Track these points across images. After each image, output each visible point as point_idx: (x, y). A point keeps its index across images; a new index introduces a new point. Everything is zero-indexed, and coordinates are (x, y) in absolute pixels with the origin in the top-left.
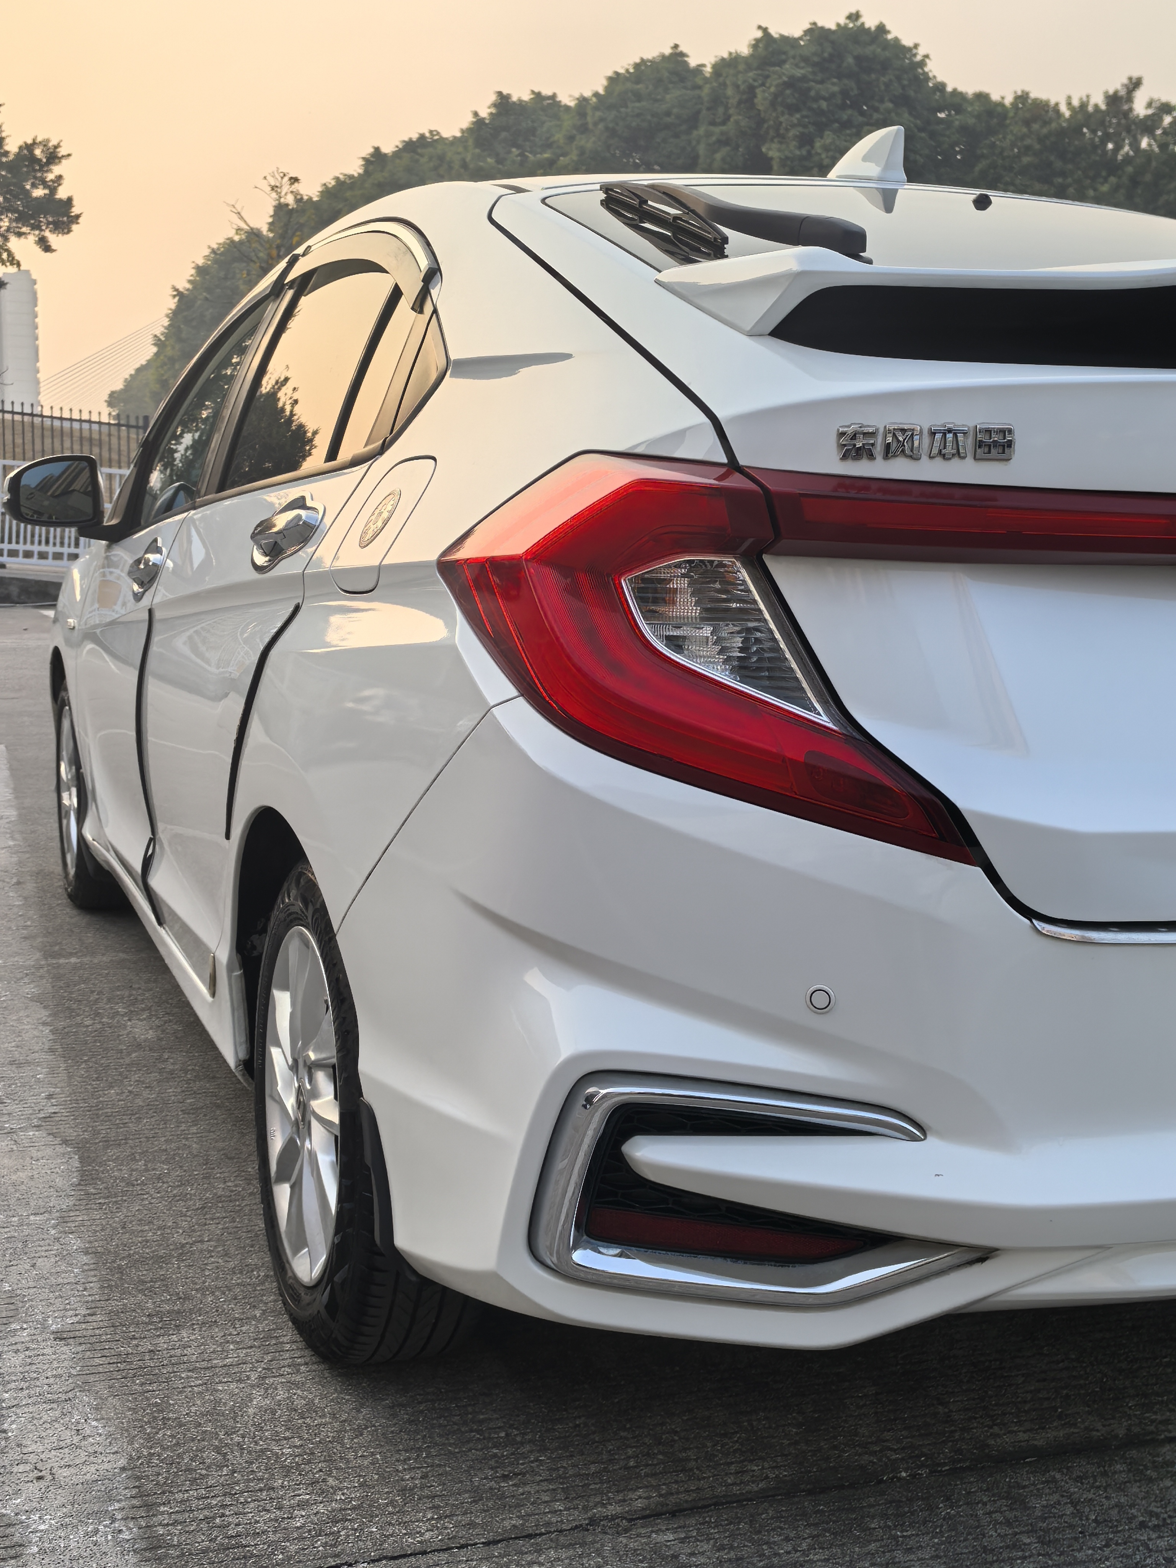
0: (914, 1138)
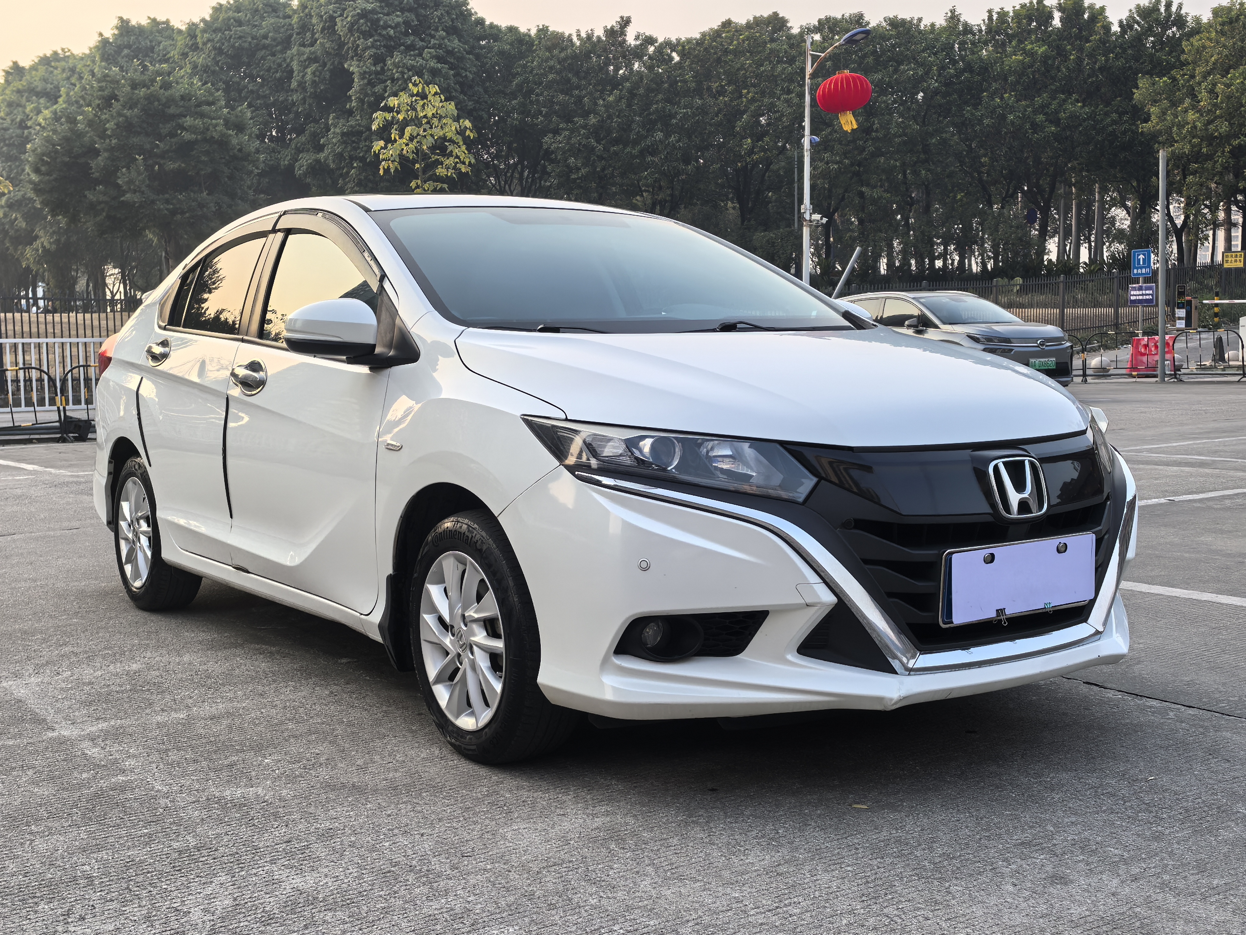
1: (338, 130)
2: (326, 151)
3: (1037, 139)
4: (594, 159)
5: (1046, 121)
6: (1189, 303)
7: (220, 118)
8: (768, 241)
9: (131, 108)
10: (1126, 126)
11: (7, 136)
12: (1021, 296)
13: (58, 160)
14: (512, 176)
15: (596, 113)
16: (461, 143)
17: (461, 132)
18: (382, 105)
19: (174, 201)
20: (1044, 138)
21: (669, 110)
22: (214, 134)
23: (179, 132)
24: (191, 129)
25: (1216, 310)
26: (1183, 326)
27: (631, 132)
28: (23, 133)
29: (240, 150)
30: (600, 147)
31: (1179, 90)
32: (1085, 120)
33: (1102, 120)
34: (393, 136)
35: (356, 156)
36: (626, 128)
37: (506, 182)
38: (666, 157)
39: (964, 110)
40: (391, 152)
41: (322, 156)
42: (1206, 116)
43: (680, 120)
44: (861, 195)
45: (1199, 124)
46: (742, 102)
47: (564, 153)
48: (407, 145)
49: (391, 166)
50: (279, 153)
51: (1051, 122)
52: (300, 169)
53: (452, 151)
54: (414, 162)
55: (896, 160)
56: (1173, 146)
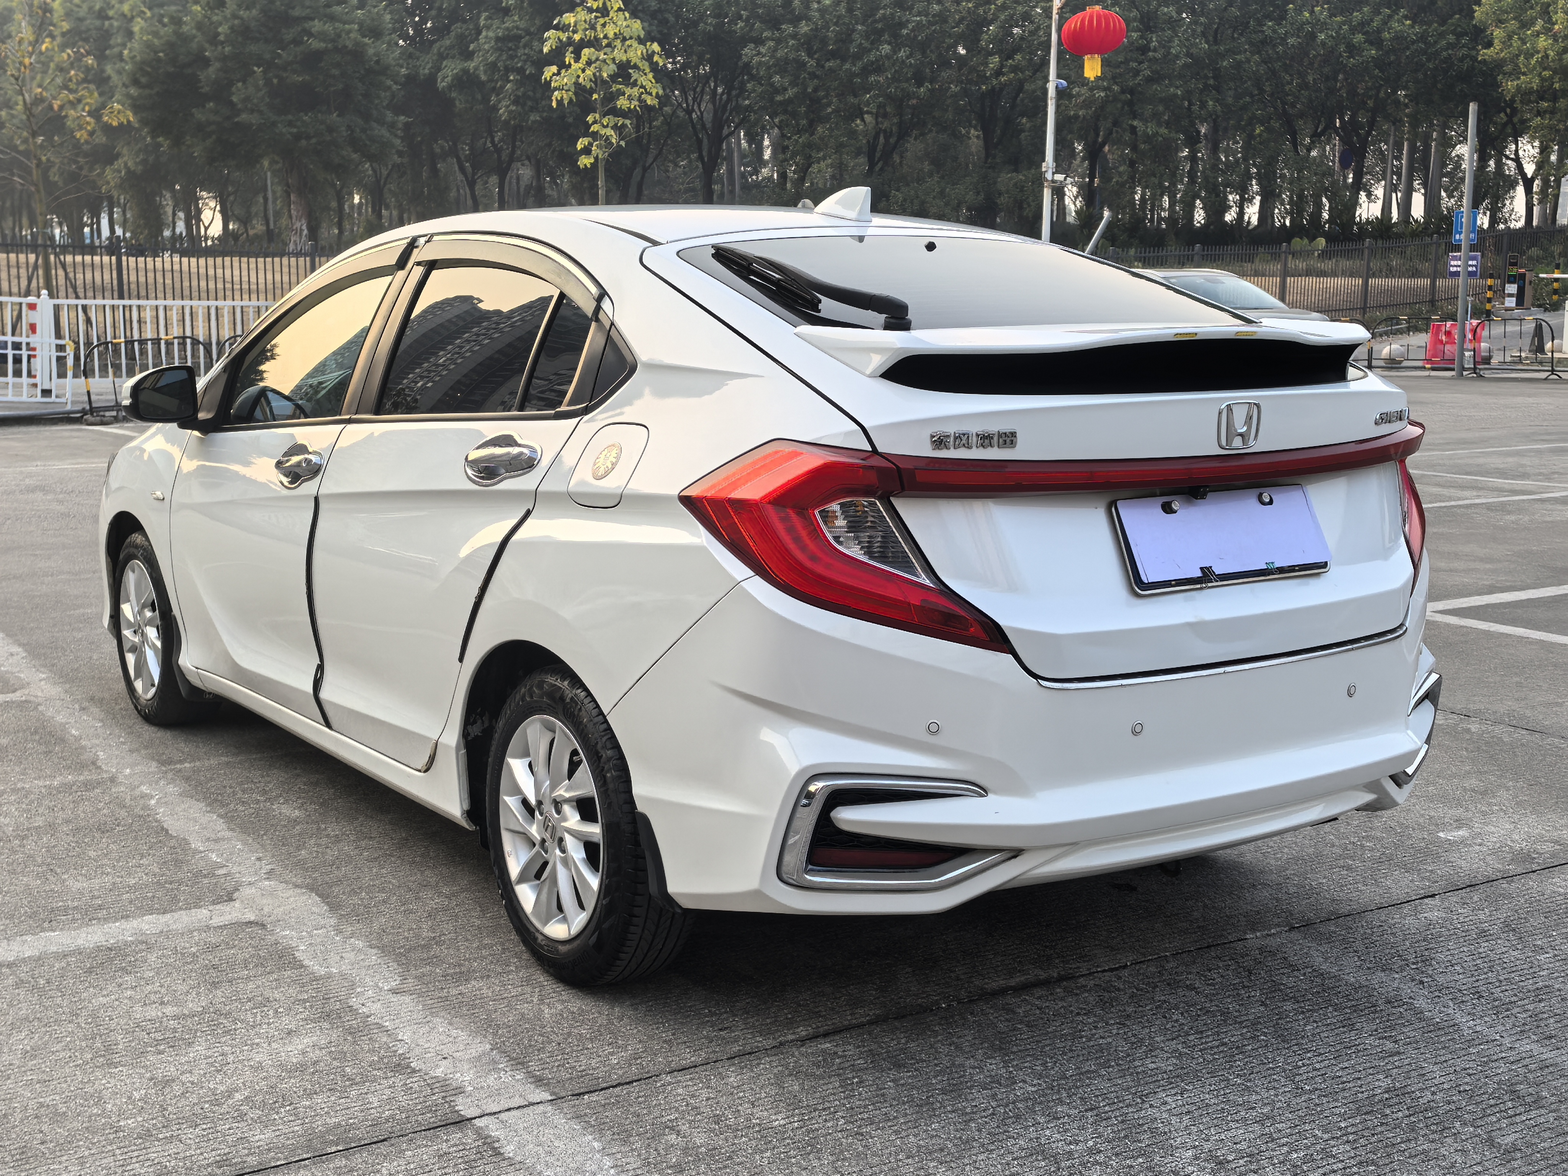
0: (981, 796)
1: (491, 34)
2: (476, 60)
3: (1354, 65)
4: (804, 77)
5: (1365, 42)
6: (1523, 276)
7: (352, 22)
8: (1015, 184)
9: (248, 8)
10: (1464, 51)
11: (83, 28)
12: (1323, 261)
13: (161, 71)
14: (702, 92)
15: (808, 19)
16: (647, 70)
17: (649, 57)
18: (555, 22)
19: (299, 123)
20: (1362, 63)
21: (899, 17)
22: (348, 43)
23: (306, 39)
24: (322, 36)
25: (1556, 285)
26: (1514, 305)
27: (851, 43)
28: (103, 24)
29: (377, 62)
30: (813, 63)
31: (1532, 8)
32: (1413, 42)
33: (1436, 42)
34: (567, 60)
35: (513, 67)
36: (845, 38)
37: (694, 99)
38: (893, 78)
39: (1264, 25)
40: (565, 80)
41: (471, 65)
42: (1562, 42)
43: (913, 30)
44: (1133, 129)
45: (1552, 53)
46: (990, 9)
47: (769, 68)
48: (583, 71)
49: (565, 96)
50: (418, 59)
51: (1371, 43)
52: (443, 80)
53: (636, 80)
54: (591, 92)
55: (1177, 88)
56: (1519, 78)
